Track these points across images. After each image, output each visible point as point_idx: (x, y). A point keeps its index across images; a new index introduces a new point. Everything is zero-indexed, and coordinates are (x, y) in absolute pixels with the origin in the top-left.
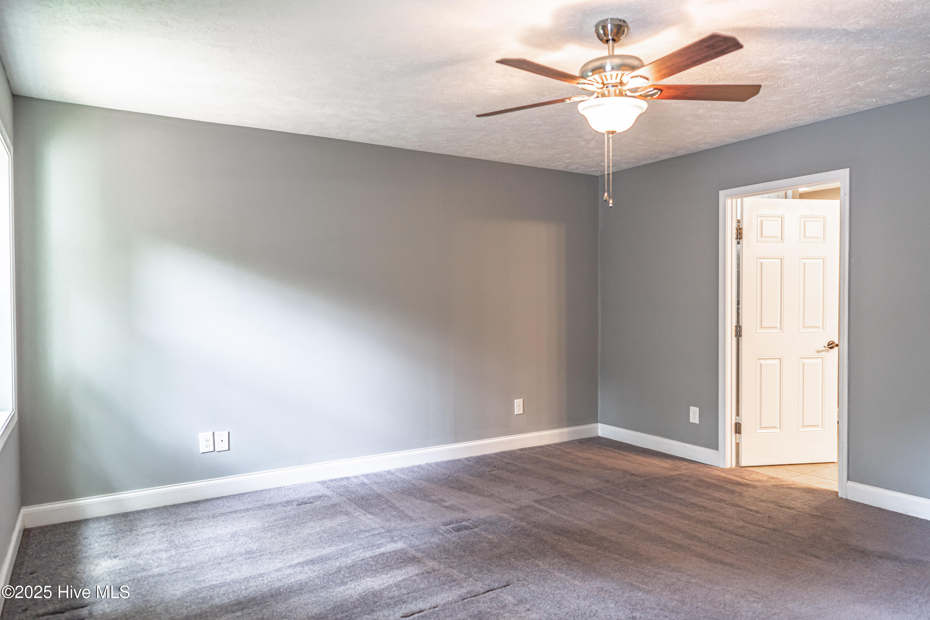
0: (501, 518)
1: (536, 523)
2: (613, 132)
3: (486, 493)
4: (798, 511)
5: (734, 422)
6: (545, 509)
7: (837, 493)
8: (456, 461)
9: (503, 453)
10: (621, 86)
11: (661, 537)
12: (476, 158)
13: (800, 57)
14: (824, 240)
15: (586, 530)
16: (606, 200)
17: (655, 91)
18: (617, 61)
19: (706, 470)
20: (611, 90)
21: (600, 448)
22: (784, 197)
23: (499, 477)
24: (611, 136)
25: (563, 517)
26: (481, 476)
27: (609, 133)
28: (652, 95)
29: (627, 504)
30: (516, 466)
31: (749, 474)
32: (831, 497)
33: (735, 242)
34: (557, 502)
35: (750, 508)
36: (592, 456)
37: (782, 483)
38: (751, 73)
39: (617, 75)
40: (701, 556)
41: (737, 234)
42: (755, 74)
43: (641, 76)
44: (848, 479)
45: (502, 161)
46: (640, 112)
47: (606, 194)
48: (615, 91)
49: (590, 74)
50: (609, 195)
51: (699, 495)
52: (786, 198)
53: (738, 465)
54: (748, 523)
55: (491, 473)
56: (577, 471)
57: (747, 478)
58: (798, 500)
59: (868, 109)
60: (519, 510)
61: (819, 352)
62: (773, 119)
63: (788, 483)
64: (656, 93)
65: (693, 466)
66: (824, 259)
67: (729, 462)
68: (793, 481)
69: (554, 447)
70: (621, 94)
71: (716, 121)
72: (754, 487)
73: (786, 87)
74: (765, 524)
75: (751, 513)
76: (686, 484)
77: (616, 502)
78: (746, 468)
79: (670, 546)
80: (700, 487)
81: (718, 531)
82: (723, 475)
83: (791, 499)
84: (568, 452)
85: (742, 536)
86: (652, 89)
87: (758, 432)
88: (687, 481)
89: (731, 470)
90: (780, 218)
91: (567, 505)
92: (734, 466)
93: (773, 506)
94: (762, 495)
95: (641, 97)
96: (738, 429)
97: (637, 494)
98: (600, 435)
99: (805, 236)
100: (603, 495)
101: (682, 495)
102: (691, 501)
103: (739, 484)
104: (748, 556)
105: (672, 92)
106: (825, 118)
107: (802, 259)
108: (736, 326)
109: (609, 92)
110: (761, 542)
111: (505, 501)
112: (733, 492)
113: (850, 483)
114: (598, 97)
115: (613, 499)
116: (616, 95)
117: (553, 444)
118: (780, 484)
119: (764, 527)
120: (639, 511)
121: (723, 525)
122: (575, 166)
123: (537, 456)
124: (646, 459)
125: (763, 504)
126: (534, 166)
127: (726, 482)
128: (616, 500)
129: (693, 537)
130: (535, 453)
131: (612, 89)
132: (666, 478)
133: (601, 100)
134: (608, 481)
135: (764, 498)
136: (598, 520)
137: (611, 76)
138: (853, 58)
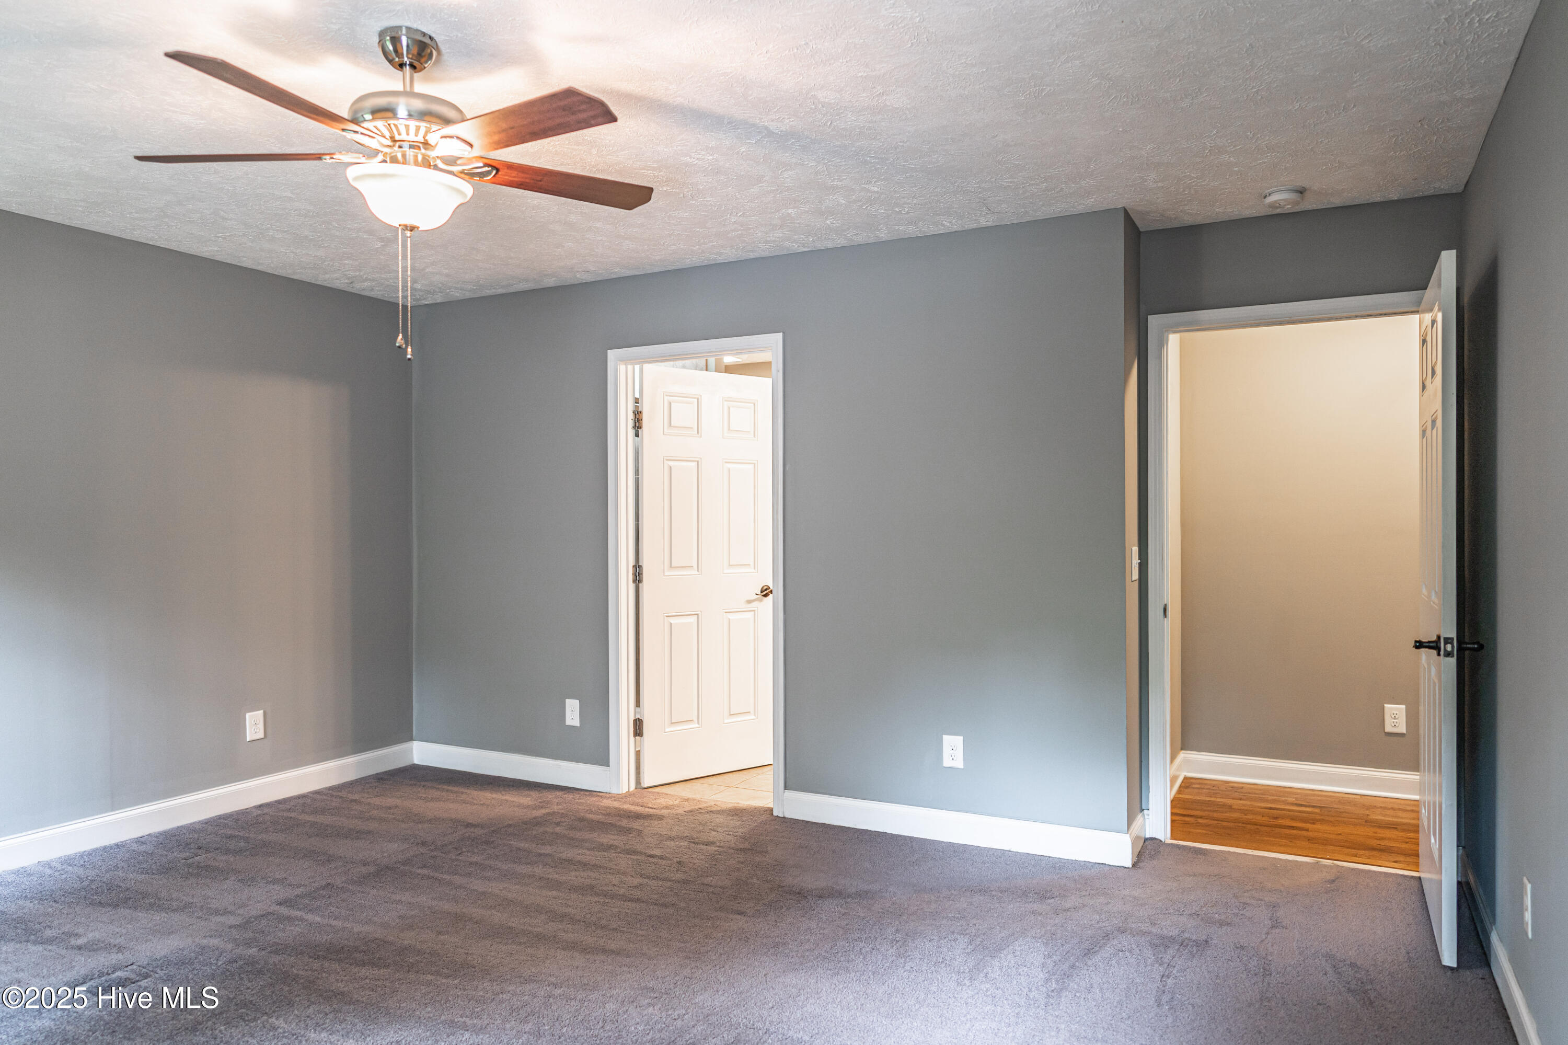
0: (203, 948)
1: (278, 944)
2: (412, 229)
3: (174, 904)
4: (719, 847)
5: (632, 719)
6: (298, 913)
7: (772, 810)
8: (111, 847)
9: (220, 817)
10: (425, 149)
11: (510, 928)
12: (158, 244)
13: (711, 157)
14: (754, 436)
15: (377, 939)
16: (399, 347)
17: (486, 169)
18: (418, 104)
19: (591, 800)
20: (407, 153)
21: (415, 785)
22: (705, 368)
23: (207, 868)
24: (408, 233)
25: (334, 923)
26: (166, 870)
27: (405, 227)
28: (482, 175)
29: (457, 879)
30: (247, 840)
31: (653, 797)
32: (763, 818)
33: (631, 432)
34: (324, 897)
35: (652, 853)
36: (398, 802)
37: (700, 807)
38: (644, 169)
39: (418, 128)
40: (572, 946)
41: (635, 420)
42: (649, 172)
43: (458, 138)
44: (786, 787)
45: (219, 258)
46: (459, 200)
47: (400, 336)
48: (416, 157)
49: (368, 117)
50: (405, 337)
51: (577, 844)
52: (707, 370)
53: (639, 786)
54: (648, 877)
55: (188, 861)
56: (369, 832)
57: (651, 806)
58: (719, 829)
59: (805, 250)
60: (245, 925)
61: (749, 602)
62: (682, 246)
63: (709, 804)
64: (489, 173)
65: (570, 797)
66: (754, 464)
67: (625, 784)
68: (714, 801)
69: (326, 795)
70: (427, 163)
71: (599, 238)
72: (660, 818)
73: (695, 200)
74: (672, 875)
75: (654, 860)
76: (558, 829)
77: (437, 879)
78: (650, 790)
79: (524, 940)
80: (580, 830)
81: (601, 899)
82: (616, 804)
83: (710, 829)
84: (355, 801)
85: (638, 900)
86: (481, 165)
87: (667, 730)
88: (558, 824)
89: (629, 795)
90: (696, 400)
91: (343, 900)
92: (633, 788)
93: (685, 844)
94: (671, 830)
95: (463, 175)
96: (638, 728)
97: (475, 859)
98: (416, 762)
99: (729, 430)
100: (414, 870)
101: (549, 848)
102: (564, 856)
103: (638, 816)
104: (643, 933)
105: (514, 176)
106: (752, 256)
107: (726, 462)
108: (634, 566)
109: (404, 156)
110: (665, 905)
111: (217, 912)
112: (629, 830)
113: (790, 794)
114: (385, 161)
115: (432, 874)
116: (416, 163)
117: (326, 788)
118: (696, 807)
119: (670, 881)
120: (475, 888)
121: (610, 888)
122: (366, 284)
123: (293, 815)
124: (494, 796)
125: (672, 843)
126: (284, 275)
127: (619, 815)
128: (436, 875)
129: (561, 917)
130: (289, 810)
131: (410, 153)
132: (525, 823)
133: (390, 168)
134: (424, 843)
135: (673, 834)
136: (400, 917)
137: (407, 127)
138: (780, 171)
